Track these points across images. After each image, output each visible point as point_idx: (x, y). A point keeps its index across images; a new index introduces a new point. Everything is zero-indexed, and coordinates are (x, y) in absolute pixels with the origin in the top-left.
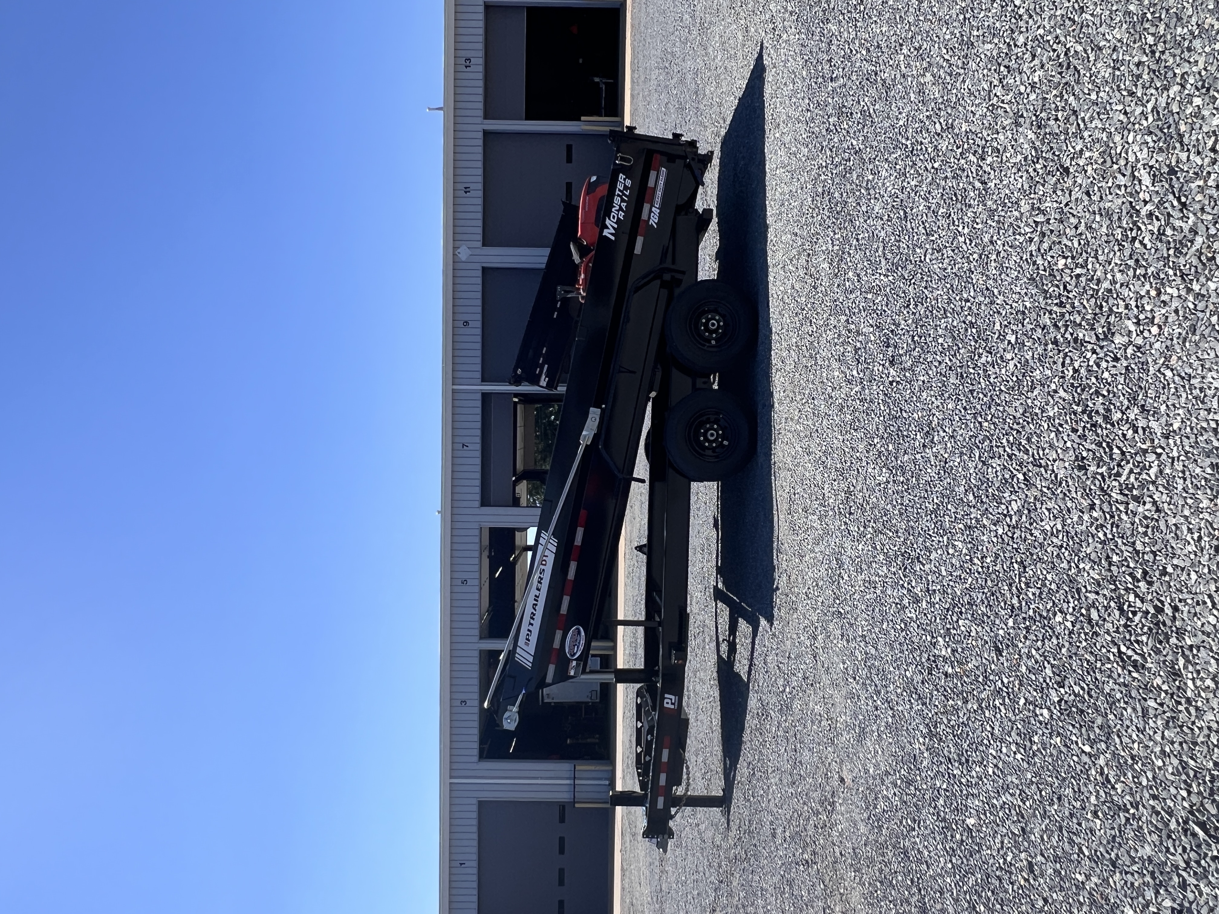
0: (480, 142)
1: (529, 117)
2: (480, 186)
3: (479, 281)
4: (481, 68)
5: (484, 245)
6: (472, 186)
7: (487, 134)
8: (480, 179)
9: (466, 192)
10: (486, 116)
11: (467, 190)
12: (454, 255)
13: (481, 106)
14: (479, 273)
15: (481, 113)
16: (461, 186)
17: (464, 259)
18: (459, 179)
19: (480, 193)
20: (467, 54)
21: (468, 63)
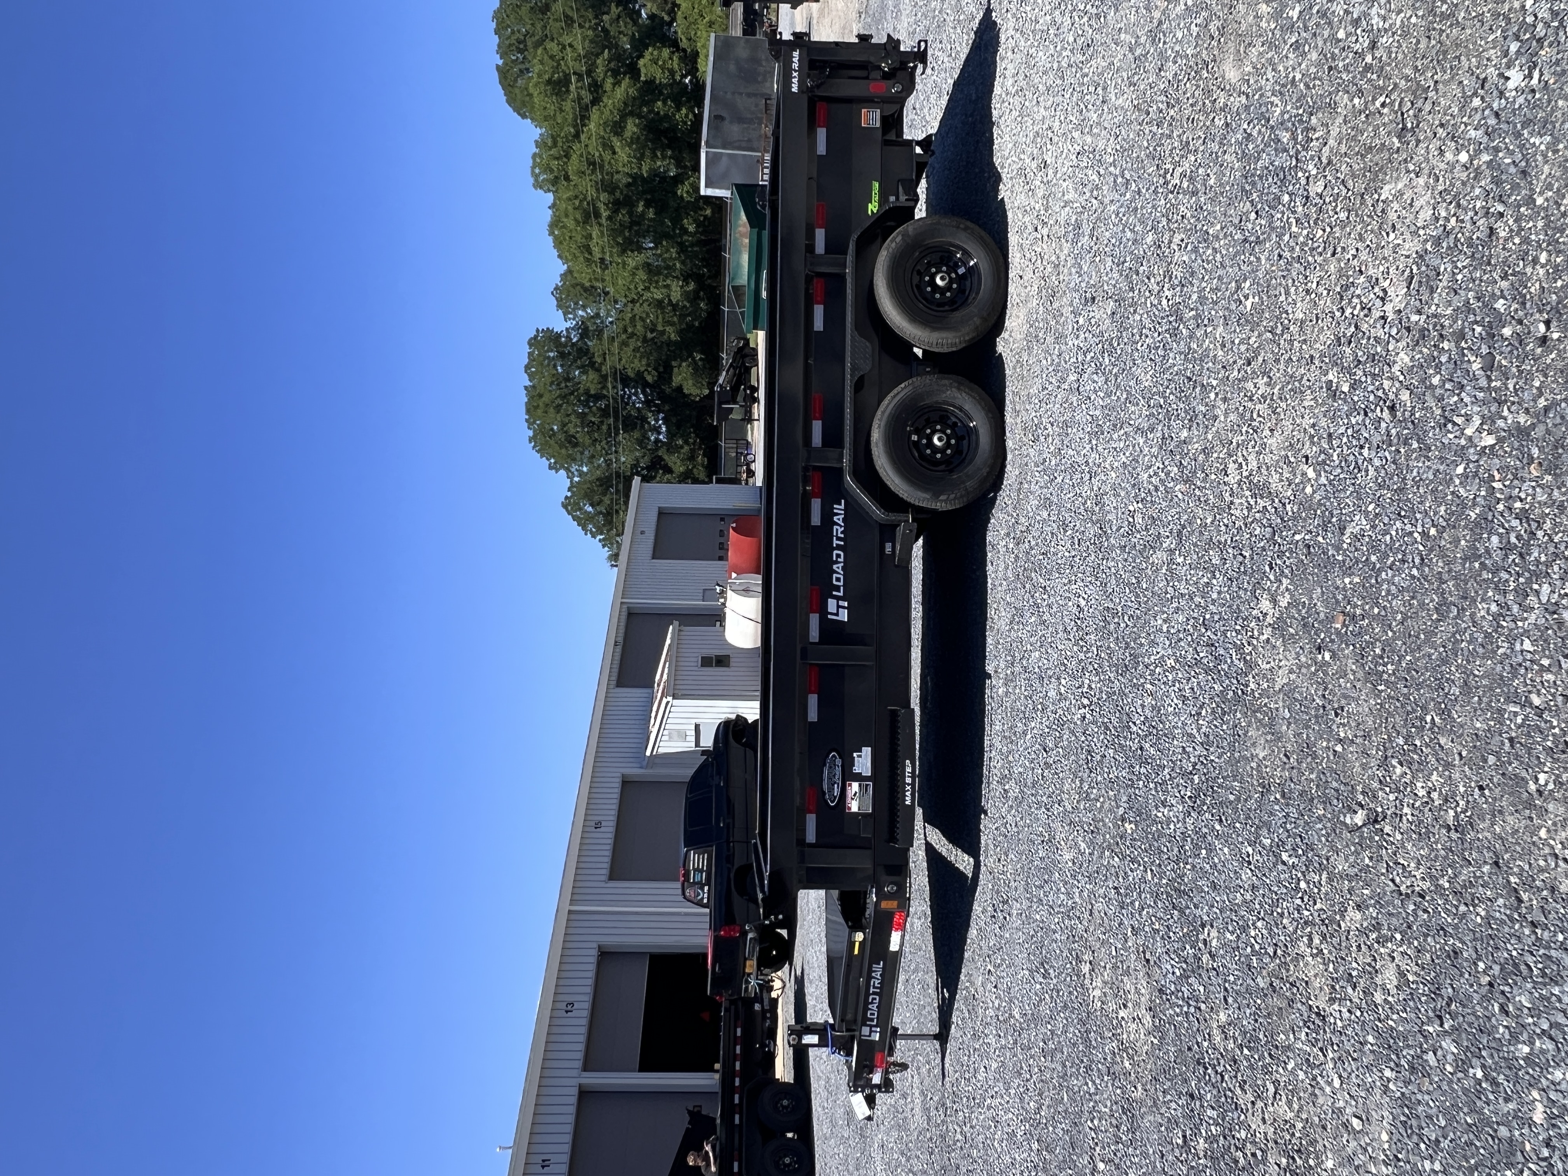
0: (574, 1100)
1: (646, 1066)
2: (566, 1158)
4: (586, 1013)
6: (554, 1158)
7: (585, 1094)
8: (567, 1148)
9: (543, 1167)
10: (585, 1068)
11: (545, 1164)
13: (580, 1055)
15: (579, 1064)
16: (539, 1159)
18: (536, 1148)
19: (565, 1168)
20: (570, 999)
21: (569, 1007)
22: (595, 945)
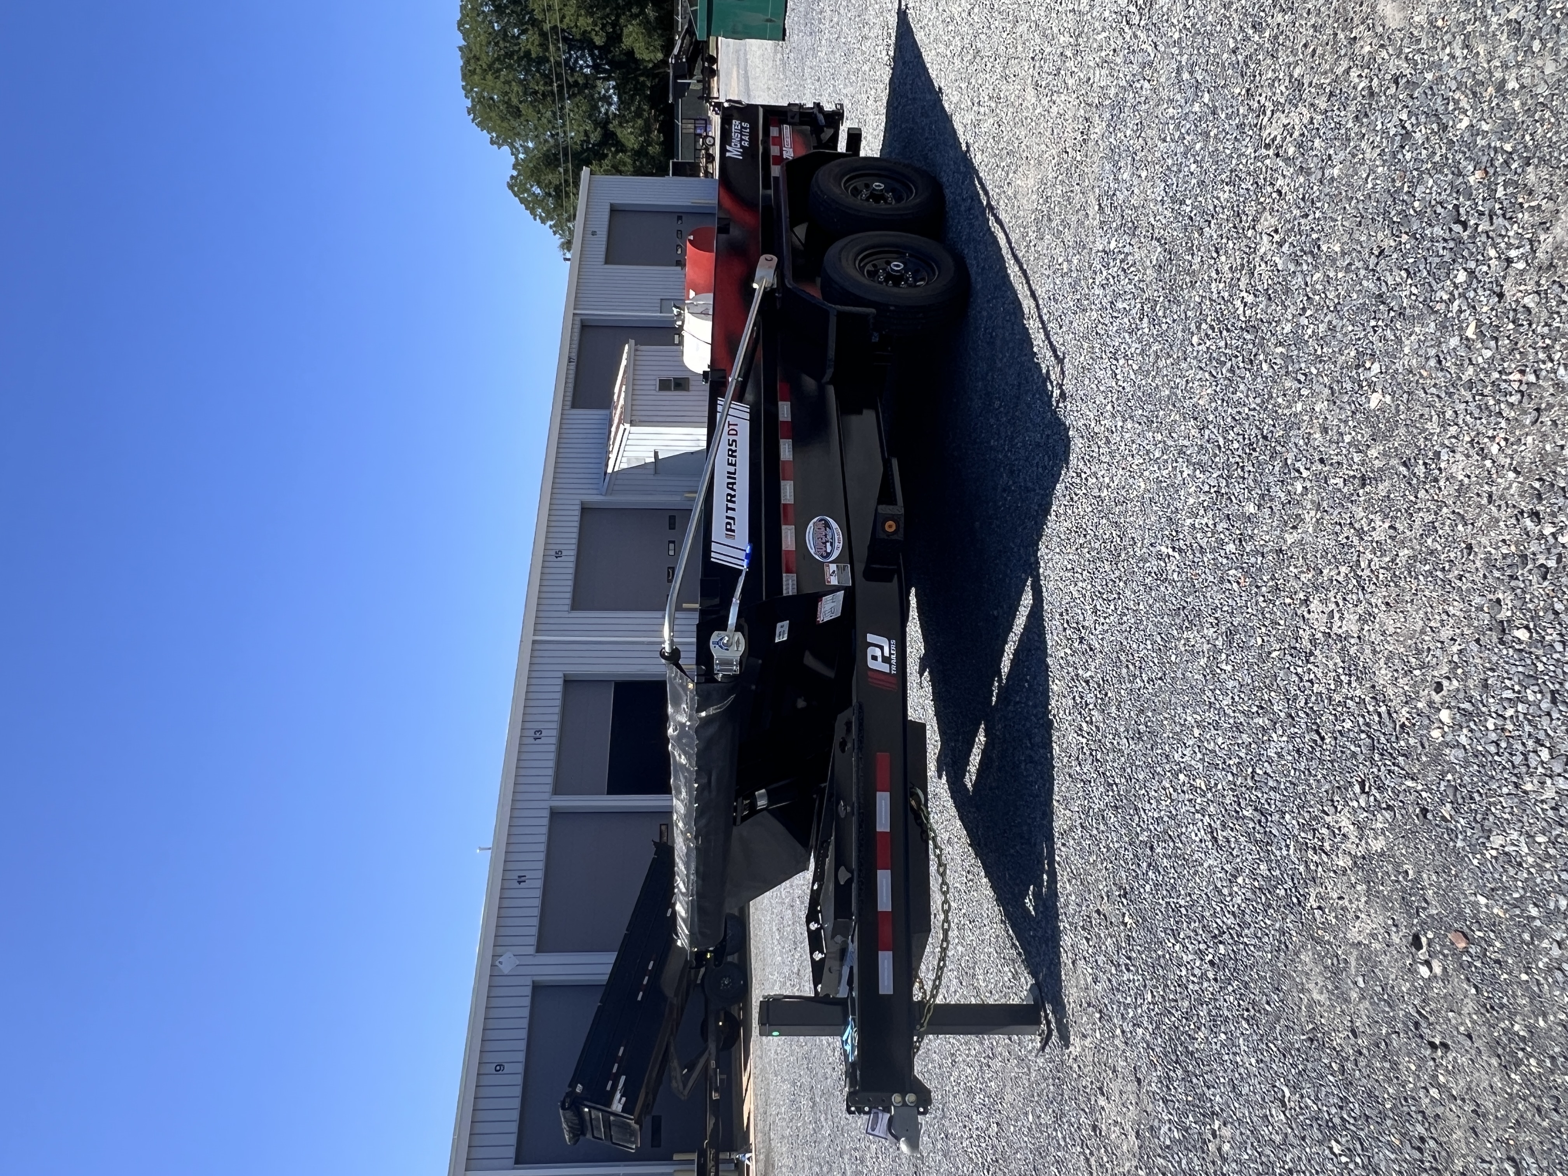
0: (546, 821)
1: (613, 789)
2: (540, 874)
3: (527, 1001)
4: (554, 740)
5: (540, 949)
6: (529, 875)
7: (555, 815)
8: (541, 865)
9: (520, 882)
10: (556, 791)
11: (521, 880)
12: (493, 966)
13: (550, 780)
14: (528, 991)
15: (549, 788)
16: (515, 875)
17: (506, 972)
18: (511, 866)
19: (539, 884)
20: (539, 726)
21: (538, 735)
22: (561, 675)
